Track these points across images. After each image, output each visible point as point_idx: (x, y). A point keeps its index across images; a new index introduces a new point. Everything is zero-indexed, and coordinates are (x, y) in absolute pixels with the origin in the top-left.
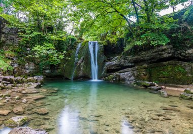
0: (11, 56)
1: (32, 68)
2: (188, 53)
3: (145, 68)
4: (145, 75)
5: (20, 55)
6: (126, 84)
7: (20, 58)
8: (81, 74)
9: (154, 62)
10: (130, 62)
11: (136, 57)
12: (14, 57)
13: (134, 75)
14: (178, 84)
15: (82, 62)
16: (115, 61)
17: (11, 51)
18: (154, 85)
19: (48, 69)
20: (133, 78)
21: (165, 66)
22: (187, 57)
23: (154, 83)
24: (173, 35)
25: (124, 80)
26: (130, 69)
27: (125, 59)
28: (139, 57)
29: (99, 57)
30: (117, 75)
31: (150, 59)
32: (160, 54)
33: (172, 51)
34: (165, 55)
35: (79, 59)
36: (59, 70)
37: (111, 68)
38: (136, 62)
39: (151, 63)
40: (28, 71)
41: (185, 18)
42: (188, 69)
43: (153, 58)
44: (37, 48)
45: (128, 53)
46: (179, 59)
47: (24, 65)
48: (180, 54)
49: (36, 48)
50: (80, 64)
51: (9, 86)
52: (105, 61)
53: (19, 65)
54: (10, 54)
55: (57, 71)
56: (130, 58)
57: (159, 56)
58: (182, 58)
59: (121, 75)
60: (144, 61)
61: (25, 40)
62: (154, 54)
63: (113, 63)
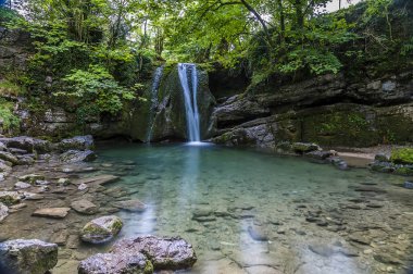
0: (13, 95)
1: (59, 119)
2: (371, 89)
3: (292, 118)
4: (292, 131)
5: (31, 91)
6: (258, 149)
7: (33, 98)
8: (166, 131)
9: (308, 106)
10: (262, 105)
11: (274, 96)
12: (20, 95)
13: (272, 131)
14: (353, 146)
15: (168, 106)
16: (233, 104)
17: (12, 82)
18: (316, 149)
19: (96, 122)
20: (270, 136)
21: (329, 112)
22: (368, 96)
23: (314, 144)
24: (349, 54)
25: (254, 141)
26: (263, 120)
27: (252, 100)
28: (281, 96)
29: (201, 96)
30: (240, 132)
31: (301, 101)
32: (320, 91)
33: (342, 85)
34: (328, 93)
35: (161, 100)
36: (120, 125)
37: (225, 119)
38: (274, 107)
39: (301, 107)
40: (52, 127)
41: (366, 20)
42: (370, 119)
43: (307, 98)
44: (78, 75)
45: (260, 89)
46: (354, 100)
47: (42, 113)
48: (356, 90)
49: (74, 76)
50: (163, 110)
51: (27, 158)
52: (212, 105)
53: (32, 113)
54: (10, 90)
55: (115, 127)
56: (262, 98)
57: (317, 94)
58: (359, 97)
59: (248, 131)
60: (288, 104)
61: (41, 59)
62: (309, 90)
63: (229, 108)
